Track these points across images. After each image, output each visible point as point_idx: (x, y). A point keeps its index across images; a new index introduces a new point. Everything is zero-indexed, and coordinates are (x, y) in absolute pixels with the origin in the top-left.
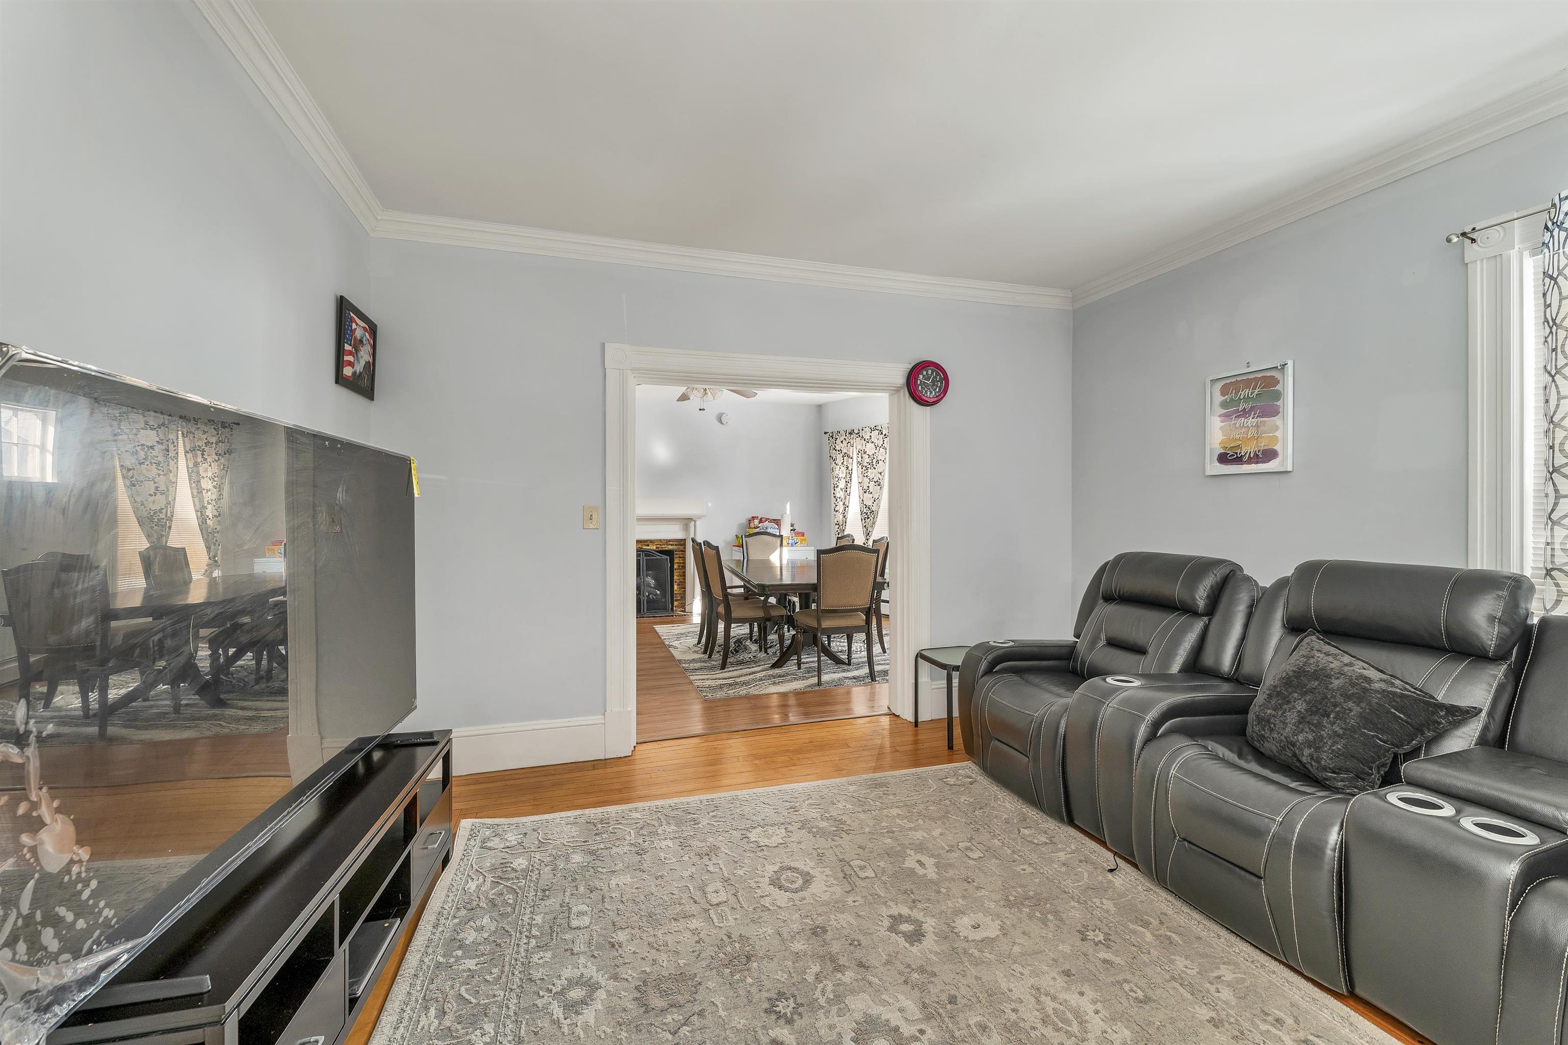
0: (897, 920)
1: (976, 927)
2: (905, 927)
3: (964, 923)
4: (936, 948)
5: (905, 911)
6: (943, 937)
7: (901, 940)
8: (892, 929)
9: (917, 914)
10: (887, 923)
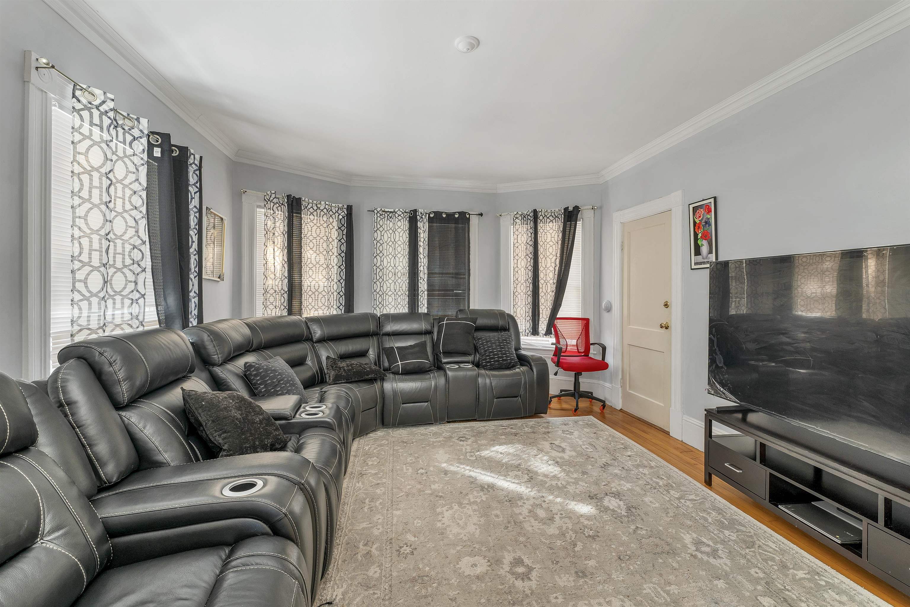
0: (526, 577)
1: (474, 565)
2: (520, 570)
3: (482, 567)
4: (506, 554)
5: (519, 584)
6: (499, 562)
7: (526, 561)
8: (530, 569)
9: (510, 578)
10: (534, 575)
